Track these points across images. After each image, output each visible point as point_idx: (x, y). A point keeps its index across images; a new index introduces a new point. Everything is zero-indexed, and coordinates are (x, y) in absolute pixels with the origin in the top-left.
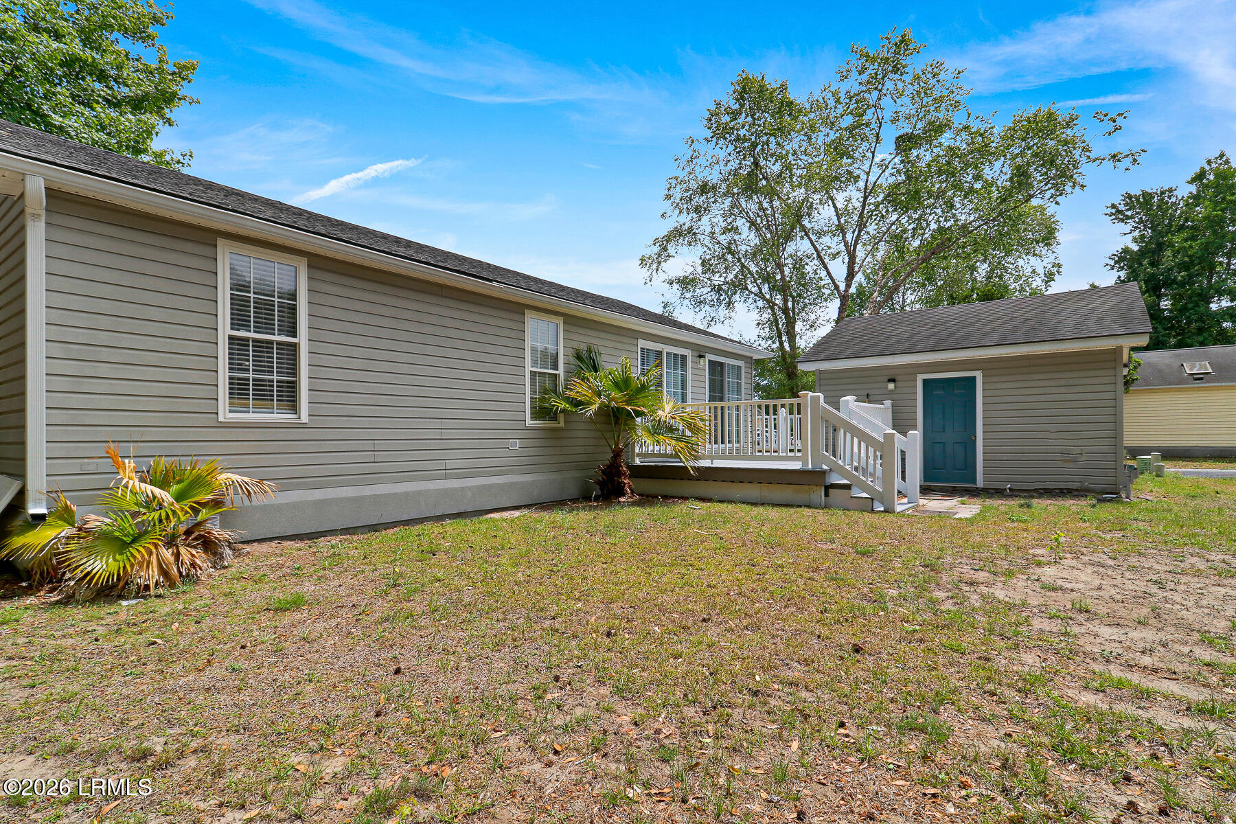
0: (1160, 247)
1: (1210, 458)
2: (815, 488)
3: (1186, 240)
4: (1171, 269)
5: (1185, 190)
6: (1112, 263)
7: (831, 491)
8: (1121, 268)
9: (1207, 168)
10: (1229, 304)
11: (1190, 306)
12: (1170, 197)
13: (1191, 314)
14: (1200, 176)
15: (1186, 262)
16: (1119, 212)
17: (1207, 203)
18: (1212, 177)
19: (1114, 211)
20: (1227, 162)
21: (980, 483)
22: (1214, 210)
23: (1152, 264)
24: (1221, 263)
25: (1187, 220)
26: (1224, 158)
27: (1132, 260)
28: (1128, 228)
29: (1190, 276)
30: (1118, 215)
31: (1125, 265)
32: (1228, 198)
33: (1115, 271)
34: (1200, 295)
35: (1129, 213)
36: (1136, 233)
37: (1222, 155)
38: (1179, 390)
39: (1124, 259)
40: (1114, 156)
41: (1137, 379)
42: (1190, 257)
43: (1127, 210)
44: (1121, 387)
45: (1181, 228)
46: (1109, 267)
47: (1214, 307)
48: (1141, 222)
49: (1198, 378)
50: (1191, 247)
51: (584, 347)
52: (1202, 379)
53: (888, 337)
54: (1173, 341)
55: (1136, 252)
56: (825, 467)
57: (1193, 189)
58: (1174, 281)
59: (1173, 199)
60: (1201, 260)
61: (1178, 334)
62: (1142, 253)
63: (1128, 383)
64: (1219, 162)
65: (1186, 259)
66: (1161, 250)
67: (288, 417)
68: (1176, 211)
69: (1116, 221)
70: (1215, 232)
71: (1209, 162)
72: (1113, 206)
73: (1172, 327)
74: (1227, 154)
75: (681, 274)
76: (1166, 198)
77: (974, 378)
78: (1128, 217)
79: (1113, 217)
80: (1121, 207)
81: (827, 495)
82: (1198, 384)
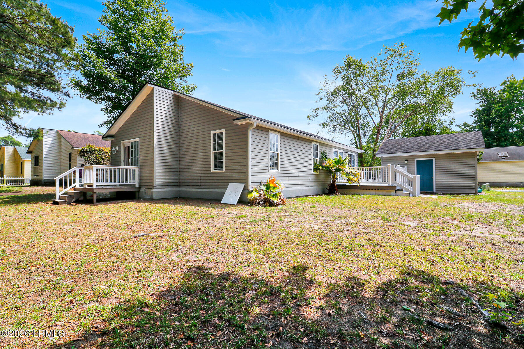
0: (490, 109)
1: (508, 186)
2: (392, 191)
3: (499, 107)
4: (494, 117)
5: (499, 88)
6: (472, 114)
7: (397, 192)
8: (476, 117)
9: (507, 80)
10: (516, 130)
11: (501, 131)
12: (494, 90)
13: (502, 134)
14: (505, 83)
15: (500, 115)
16: (475, 95)
17: (507, 93)
18: (509, 84)
19: (473, 95)
20: (514, 78)
21: (435, 191)
22: (510, 96)
23: (487, 115)
24: (513, 115)
25: (500, 99)
26: (513, 77)
27: (480, 114)
28: (478, 101)
29: (501, 120)
30: (475, 96)
31: (477, 115)
32: (515, 92)
33: (473, 117)
34: (505, 127)
35: (479, 96)
36: (481, 103)
37: (512, 76)
38: (497, 162)
39: (477, 113)
40: (473, 85)
41: (481, 159)
42: (501, 113)
43: (478, 95)
44: (477, 161)
45: (498, 102)
46: (471, 116)
47: (510, 131)
48: (483, 99)
49: (503, 158)
50: (501, 109)
51: (322, 151)
52: (505, 158)
53: (404, 147)
54: (495, 144)
55: (481, 110)
56: (395, 185)
57: (502, 88)
58: (495, 122)
59: (495, 91)
60: (505, 114)
61: (497, 141)
62: (483, 111)
63: (478, 160)
64: (512, 78)
65: (500, 114)
66: (490, 110)
67: (276, 171)
68: (496, 95)
69: (474, 99)
70: (510, 104)
71: (508, 78)
72: (473, 93)
73: (495, 139)
74: (514, 76)
75: (323, 122)
76: (492, 91)
77: (432, 160)
78: (478, 98)
79: (473, 97)
80: (476, 94)
81: (396, 193)
82: (503, 160)
